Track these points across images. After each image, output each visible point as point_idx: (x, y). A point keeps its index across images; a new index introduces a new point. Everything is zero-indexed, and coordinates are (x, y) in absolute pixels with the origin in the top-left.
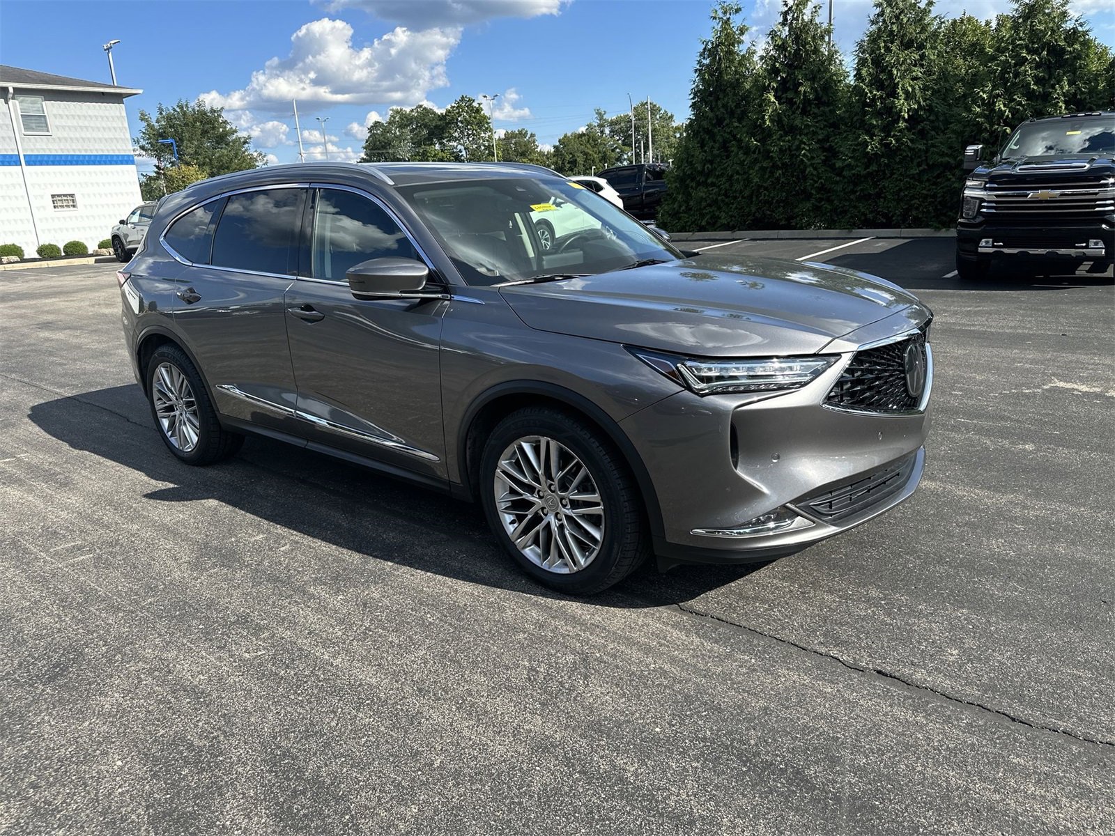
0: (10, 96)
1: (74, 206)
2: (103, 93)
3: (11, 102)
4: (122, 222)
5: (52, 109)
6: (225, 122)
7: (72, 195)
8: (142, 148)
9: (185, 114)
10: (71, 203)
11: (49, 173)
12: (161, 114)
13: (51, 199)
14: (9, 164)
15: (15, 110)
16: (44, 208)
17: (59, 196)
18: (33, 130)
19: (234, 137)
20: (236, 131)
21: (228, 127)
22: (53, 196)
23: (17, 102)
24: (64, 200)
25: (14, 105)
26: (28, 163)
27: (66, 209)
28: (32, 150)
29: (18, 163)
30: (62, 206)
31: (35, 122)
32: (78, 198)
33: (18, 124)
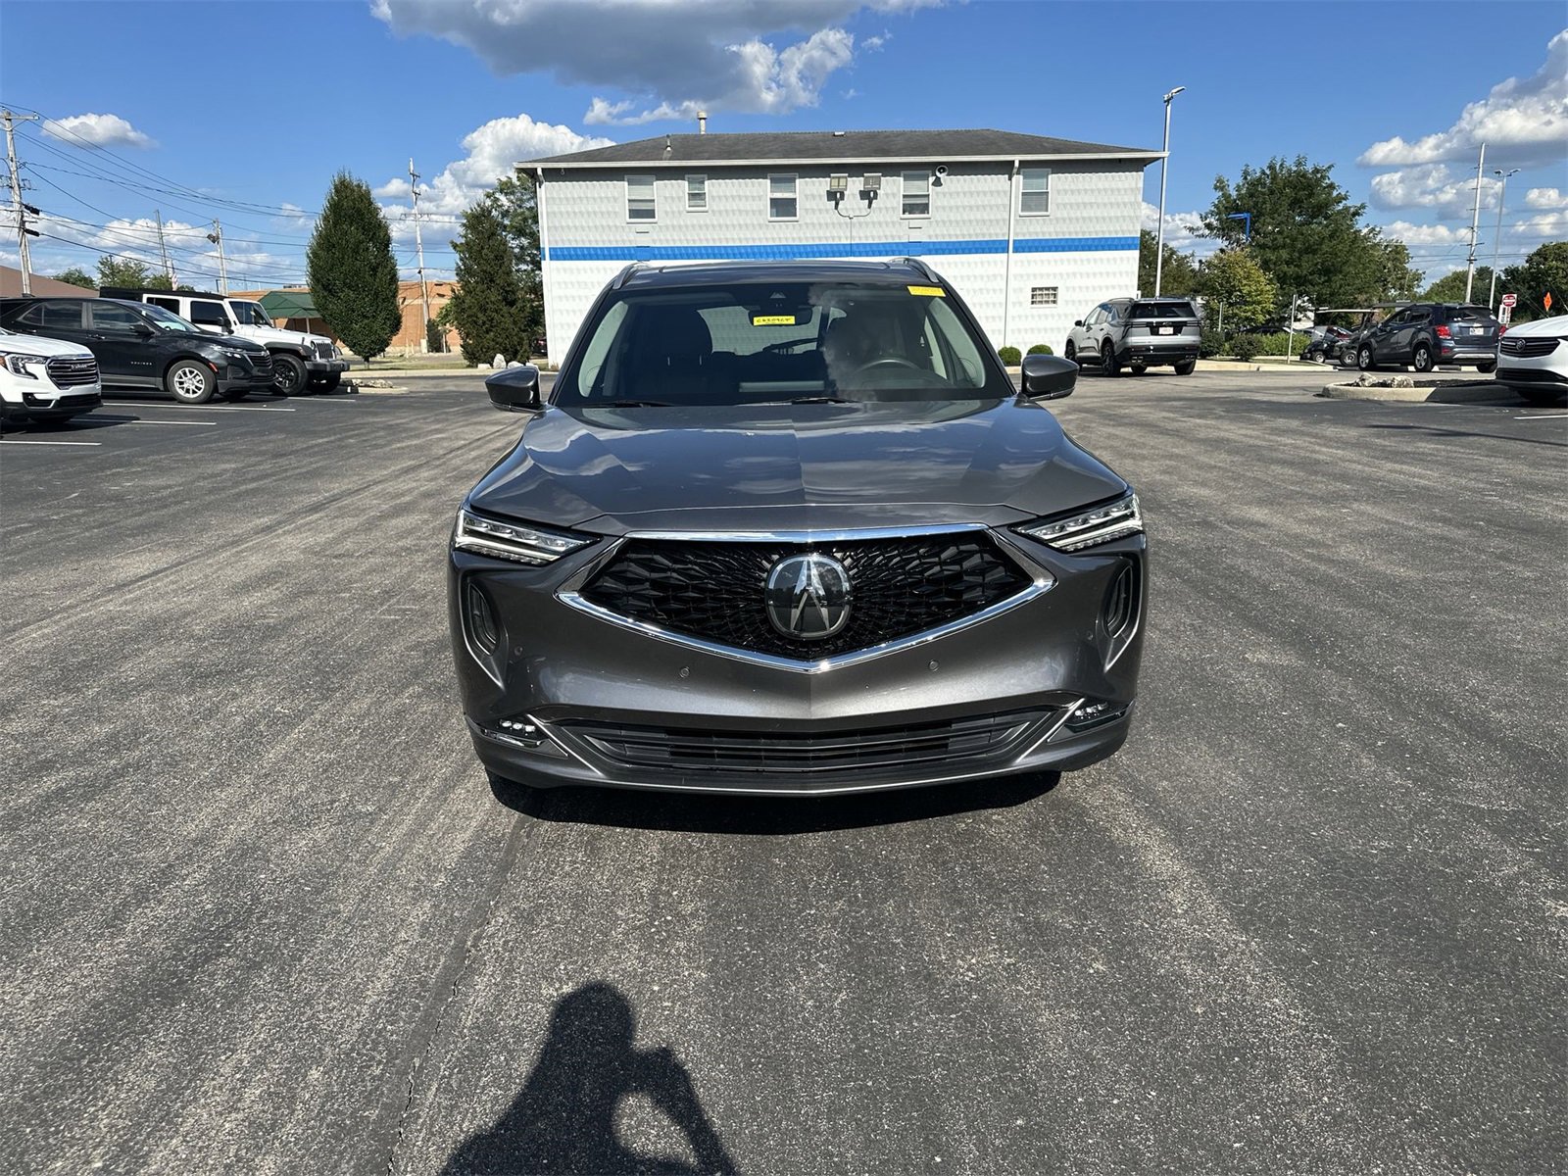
0: (1015, 170)
1: (1054, 302)
2: (1120, 160)
3: (1014, 179)
4: (1078, 323)
5: (1056, 182)
6: (1332, 186)
7: (1055, 289)
8: (1209, 226)
9: (1274, 178)
10: (1052, 299)
11: (1035, 262)
12: (1245, 178)
13: (1030, 293)
14: (997, 251)
15: (1017, 187)
16: (1020, 304)
17: (1041, 289)
18: (1031, 210)
19: (1341, 206)
20: (1345, 198)
21: (1335, 193)
22: (1034, 290)
23: (1021, 177)
24: (1045, 295)
25: (1018, 182)
26: (1016, 250)
27: (1044, 305)
28: (1024, 235)
29: (1005, 250)
30: (1041, 302)
31: (1035, 201)
32: (1060, 292)
33: (1017, 201)
